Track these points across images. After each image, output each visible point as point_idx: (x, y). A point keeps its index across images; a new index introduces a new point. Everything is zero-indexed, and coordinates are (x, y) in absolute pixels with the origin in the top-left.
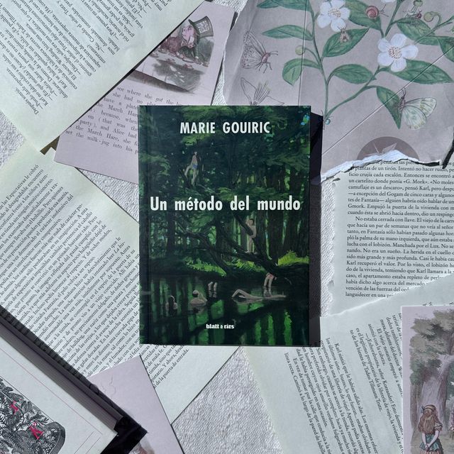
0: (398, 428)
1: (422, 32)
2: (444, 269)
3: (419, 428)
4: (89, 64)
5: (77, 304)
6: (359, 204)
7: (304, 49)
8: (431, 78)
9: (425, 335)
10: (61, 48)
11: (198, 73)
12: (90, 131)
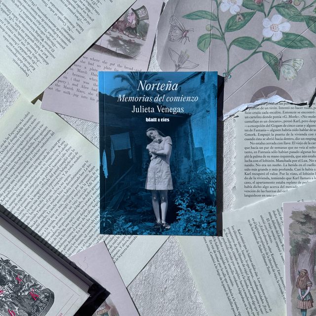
0: (282, 286)
1: (293, 13)
2: (311, 176)
3: (297, 286)
4: (63, 41)
5: (59, 207)
6: (252, 133)
7: (212, 27)
8: (300, 45)
9: (299, 222)
10: (43, 30)
11: (139, 45)
12: (65, 87)
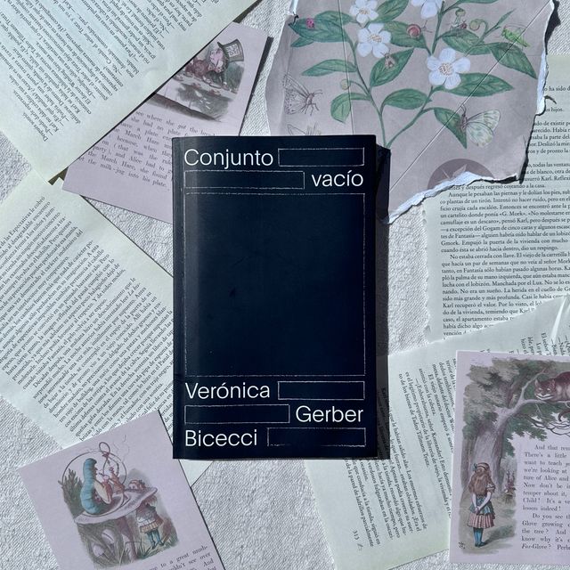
0: (446, 488)
3: (470, 488)
4: (104, 87)
5: (85, 353)
